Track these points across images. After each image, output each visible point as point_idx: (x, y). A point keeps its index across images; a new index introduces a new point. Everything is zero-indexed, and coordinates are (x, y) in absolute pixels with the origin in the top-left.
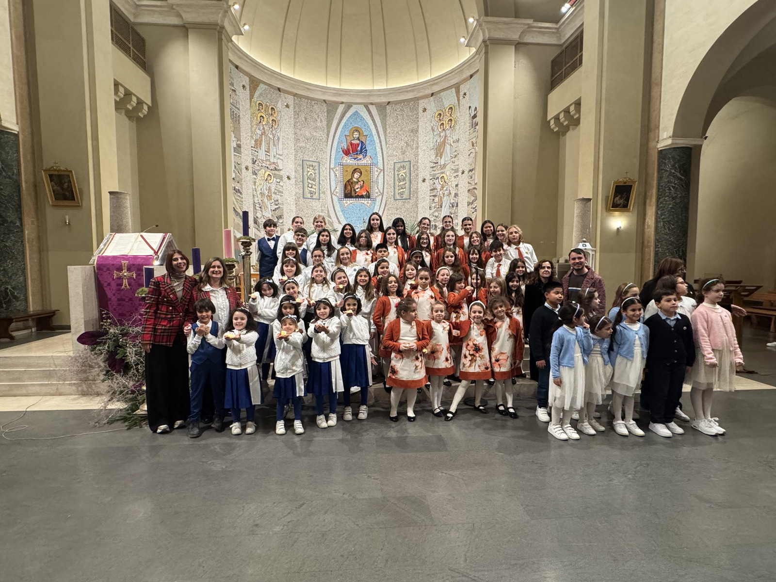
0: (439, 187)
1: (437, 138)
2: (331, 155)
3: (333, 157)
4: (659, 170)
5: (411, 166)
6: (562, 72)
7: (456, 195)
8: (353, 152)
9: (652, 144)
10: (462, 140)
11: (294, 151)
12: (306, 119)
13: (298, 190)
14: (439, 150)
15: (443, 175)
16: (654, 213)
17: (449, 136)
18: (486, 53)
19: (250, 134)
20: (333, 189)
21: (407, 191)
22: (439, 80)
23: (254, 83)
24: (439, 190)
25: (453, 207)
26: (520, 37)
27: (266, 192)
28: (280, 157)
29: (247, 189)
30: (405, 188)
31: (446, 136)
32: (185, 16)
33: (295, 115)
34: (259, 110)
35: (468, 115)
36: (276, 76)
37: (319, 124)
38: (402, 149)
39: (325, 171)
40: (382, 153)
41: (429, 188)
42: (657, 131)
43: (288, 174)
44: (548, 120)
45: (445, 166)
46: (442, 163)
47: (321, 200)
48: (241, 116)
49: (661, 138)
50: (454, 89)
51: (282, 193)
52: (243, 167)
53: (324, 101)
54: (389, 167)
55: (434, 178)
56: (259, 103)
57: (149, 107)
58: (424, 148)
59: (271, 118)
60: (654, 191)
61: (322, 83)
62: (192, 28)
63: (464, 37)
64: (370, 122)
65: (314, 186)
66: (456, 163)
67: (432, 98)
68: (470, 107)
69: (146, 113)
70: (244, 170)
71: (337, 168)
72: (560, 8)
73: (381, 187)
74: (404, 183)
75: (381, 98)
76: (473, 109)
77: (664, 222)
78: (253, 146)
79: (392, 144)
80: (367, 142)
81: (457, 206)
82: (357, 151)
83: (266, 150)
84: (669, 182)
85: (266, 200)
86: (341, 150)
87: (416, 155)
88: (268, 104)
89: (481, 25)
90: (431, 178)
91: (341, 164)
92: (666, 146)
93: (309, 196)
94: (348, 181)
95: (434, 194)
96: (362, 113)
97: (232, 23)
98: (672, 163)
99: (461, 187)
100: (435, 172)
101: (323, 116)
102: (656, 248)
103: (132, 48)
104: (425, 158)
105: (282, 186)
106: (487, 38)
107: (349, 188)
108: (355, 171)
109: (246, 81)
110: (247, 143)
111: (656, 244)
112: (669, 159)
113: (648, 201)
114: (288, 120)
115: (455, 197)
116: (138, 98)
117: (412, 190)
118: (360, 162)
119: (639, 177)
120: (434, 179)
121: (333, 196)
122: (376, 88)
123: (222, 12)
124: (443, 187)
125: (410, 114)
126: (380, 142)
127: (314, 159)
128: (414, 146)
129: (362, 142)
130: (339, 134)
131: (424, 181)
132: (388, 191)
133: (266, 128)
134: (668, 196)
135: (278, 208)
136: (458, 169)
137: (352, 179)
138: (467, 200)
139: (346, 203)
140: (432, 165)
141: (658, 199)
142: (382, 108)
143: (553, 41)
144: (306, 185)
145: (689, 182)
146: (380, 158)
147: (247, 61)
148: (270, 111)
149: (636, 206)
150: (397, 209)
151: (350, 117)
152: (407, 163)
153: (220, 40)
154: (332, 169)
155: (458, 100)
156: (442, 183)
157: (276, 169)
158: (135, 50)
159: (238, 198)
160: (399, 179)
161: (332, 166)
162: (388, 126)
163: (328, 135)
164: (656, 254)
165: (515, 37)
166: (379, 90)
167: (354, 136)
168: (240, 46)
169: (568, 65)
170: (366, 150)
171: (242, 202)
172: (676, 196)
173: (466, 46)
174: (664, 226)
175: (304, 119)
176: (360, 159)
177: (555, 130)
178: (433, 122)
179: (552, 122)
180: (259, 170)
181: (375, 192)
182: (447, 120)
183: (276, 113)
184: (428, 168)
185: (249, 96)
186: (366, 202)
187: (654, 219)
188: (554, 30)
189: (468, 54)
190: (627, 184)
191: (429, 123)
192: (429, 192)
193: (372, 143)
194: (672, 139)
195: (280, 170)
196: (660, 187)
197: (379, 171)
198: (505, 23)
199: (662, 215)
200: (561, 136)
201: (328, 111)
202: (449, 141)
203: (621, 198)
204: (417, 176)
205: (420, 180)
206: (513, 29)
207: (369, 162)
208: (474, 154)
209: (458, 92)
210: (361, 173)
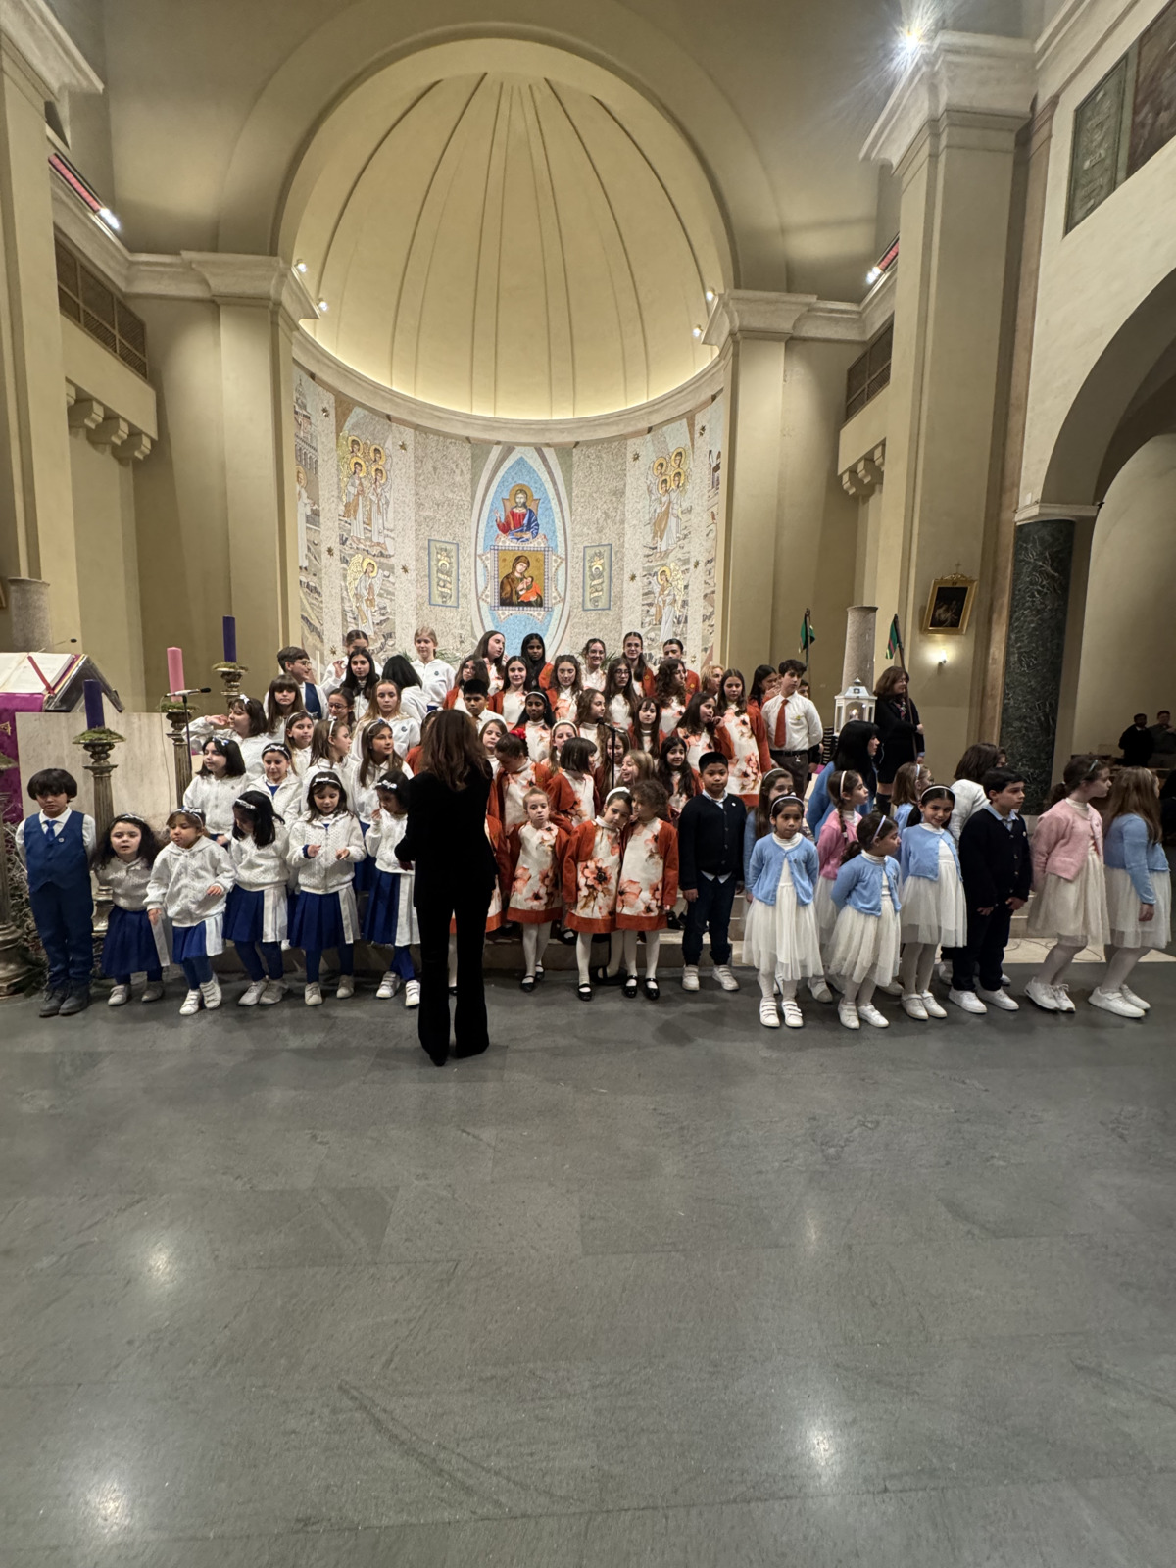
0: (657, 589)
1: (656, 505)
2: (477, 532)
3: (481, 535)
4: (1017, 561)
5: (611, 553)
6: (864, 390)
7: (685, 603)
8: (515, 528)
9: (1005, 515)
10: (697, 509)
11: (413, 524)
12: (435, 469)
13: (420, 591)
14: (659, 526)
15: (664, 569)
16: (1003, 639)
17: (675, 501)
18: (736, 355)
19: (335, 493)
20: (480, 589)
21: (603, 595)
22: (661, 405)
23: (344, 406)
24: (657, 595)
25: (679, 623)
26: (794, 327)
27: (365, 593)
28: (389, 533)
29: (331, 585)
30: (602, 590)
31: (670, 502)
32: (212, 282)
33: (416, 462)
34: (353, 451)
35: (708, 466)
36: (383, 393)
37: (458, 479)
38: (598, 523)
39: (467, 561)
40: (565, 530)
41: (641, 592)
42: (1016, 490)
43: (403, 563)
44: (840, 473)
45: (667, 553)
46: (664, 548)
47: (460, 609)
48: (320, 461)
49: (1020, 506)
50: (685, 420)
51: (393, 594)
52: (324, 548)
53: (468, 439)
54: (576, 554)
55: (650, 573)
56: (353, 441)
57: (152, 441)
58: (635, 522)
59: (374, 467)
60: (1006, 599)
61: (463, 409)
62: (224, 304)
63: (699, 327)
64: (545, 477)
65: (448, 585)
66: (685, 549)
67: (649, 436)
68: (710, 452)
69: (148, 452)
70: (325, 555)
71: (489, 555)
72: (865, 275)
73: (561, 588)
74: (600, 581)
75: (565, 435)
76: (715, 454)
77: (1019, 653)
78: (342, 513)
79: (581, 516)
80: (540, 511)
81: (686, 622)
82: (522, 526)
83: (366, 520)
84: (1031, 583)
85: (364, 606)
86: (495, 524)
87: (621, 535)
88: (369, 442)
89: (726, 305)
90: (645, 573)
91: (495, 549)
92: (1029, 519)
93: (439, 600)
94: (507, 577)
95: (649, 601)
96: (530, 461)
97: (297, 296)
98: (1039, 548)
99: (693, 591)
100: (651, 565)
101: (465, 465)
102: (1004, 698)
103: (118, 337)
104: (635, 540)
105: (394, 584)
106: (736, 329)
107: (508, 588)
108: (518, 559)
109: (329, 401)
110: (331, 508)
111: (1004, 691)
112: (1034, 542)
113: (995, 617)
114: (404, 471)
115: (683, 606)
116: (131, 426)
117: (612, 593)
118: (527, 545)
119: (982, 574)
120: (650, 575)
121: (481, 601)
122: (556, 417)
123: (277, 275)
124: (663, 589)
125: (613, 463)
126: (562, 511)
127: (448, 538)
128: (618, 518)
129: (531, 511)
130: (491, 497)
131: (633, 578)
132: (574, 596)
133: (366, 483)
134: (1029, 607)
135: (385, 621)
136: (688, 559)
137: (512, 573)
138: (702, 612)
139: (503, 614)
140: (648, 551)
141: (1012, 612)
142: (565, 452)
143: (850, 334)
144: (434, 583)
145: (1068, 584)
146: (560, 538)
147: (329, 366)
148: (372, 454)
149: (974, 624)
150: (588, 626)
151: (511, 467)
152: (605, 548)
153: (275, 325)
154: (480, 556)
155: (692, 440)
156: (661, 583)
157: (382, 554)
158: (124, 341)
159: (314, 601)
160: (592, 575)
161: (480, 551)
162: (574, 484)
163: (473, 497)
164: (1005, 709)
165: (786, 326)
166: (560, 422)
167: (518, 500)
168: (318, 340)
169: (873, 377)
170: (537, 525)
171: (322, 608)
172: (1043, 609)
173: (704, 343)
174: (1020, 660)
175: (431, 469)
176: (528, 540)
177: (851, 492)
178: (649, 477)
179: (846, 478)
180: (352, 555)
181: (551, 595)
182: (670, 474)
183: (384, 458)
184: (641, 559)
185: (334, 427)
186: (536, 614)
187: (1003, 647)
188: (853, 316)
189: (709, 356)
190: (958, 586)
191: (643, 479)
192: (641, 597)
193: (547, 512)
194: (1040, 506)
195: (390, 556)
196: (1017, 592)
197: (559, 560)
198: (769, 302)
199: (1017, 641)
200: (861, 503)
201: (474, 457)
202: (675, 511)
203: (947, 610)
204: (623, 570)
205: (627, 577)
206: (781, 312)
207: (542, 545)
208: (715, 533)
209: (691, 426)
210: (528, 563)
